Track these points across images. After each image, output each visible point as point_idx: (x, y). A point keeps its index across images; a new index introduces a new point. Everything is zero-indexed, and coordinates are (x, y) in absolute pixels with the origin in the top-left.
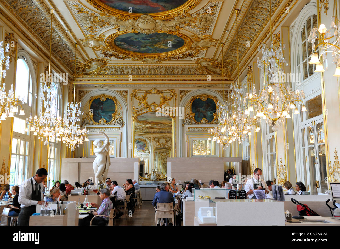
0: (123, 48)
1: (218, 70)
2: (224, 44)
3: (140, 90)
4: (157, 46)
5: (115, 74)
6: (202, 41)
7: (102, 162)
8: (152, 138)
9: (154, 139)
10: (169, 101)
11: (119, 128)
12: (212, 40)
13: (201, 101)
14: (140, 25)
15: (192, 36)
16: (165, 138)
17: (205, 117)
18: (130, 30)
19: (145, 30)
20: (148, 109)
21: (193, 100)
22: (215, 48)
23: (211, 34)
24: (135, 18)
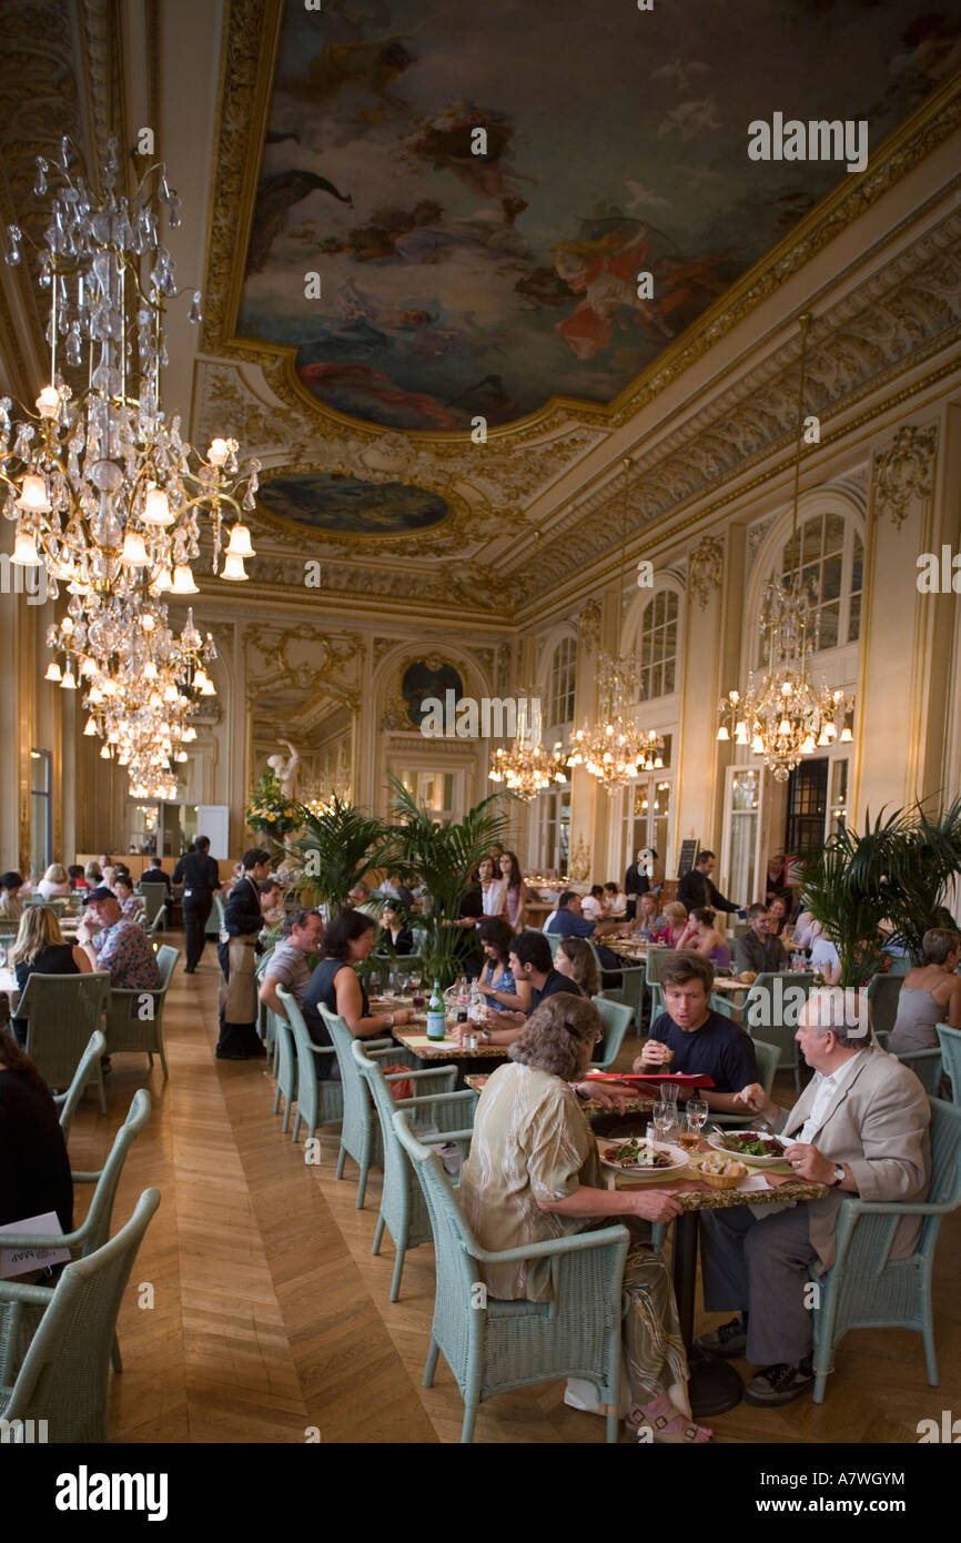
1: (486, 595)
2: (540, 536)
3: (267, 626)
4: (366, 515)
6: (493, 519)
10: (346, 663)
11: (210, 727)
12: (519, 519)
13: (426, 669)
14: (370, 457)
15: (480, 503)
18: (331, 466)
19: (375, 471)
20: (288, 681)
21: (407, 667)
22: (511, 541)
23: (524, 507)
24: (367, 439)
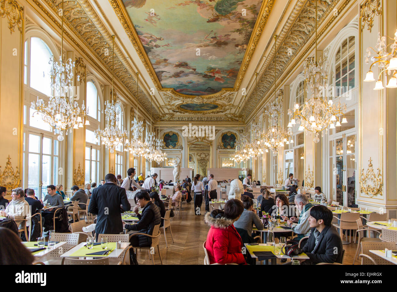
0: (184, 109)
1: (237, 119)
2: (240, 108)
4: (203, 108)
5: (178, 121)
6: (228, 106)
7: (177, 171)
8: (196, 153)
9: (197, 154)
11: (180, 151)
12: (233, 105)
13: (227, 135)
14: (195, 101)
15: (222, 104)
16: (204, 154)
17: (229, 145)
18: (190, 102)
19: (197, 102)
20: (196, 140)
21: (223, 135)
22: (235, 109)
23: (232, 103)
24: (193, 98)
